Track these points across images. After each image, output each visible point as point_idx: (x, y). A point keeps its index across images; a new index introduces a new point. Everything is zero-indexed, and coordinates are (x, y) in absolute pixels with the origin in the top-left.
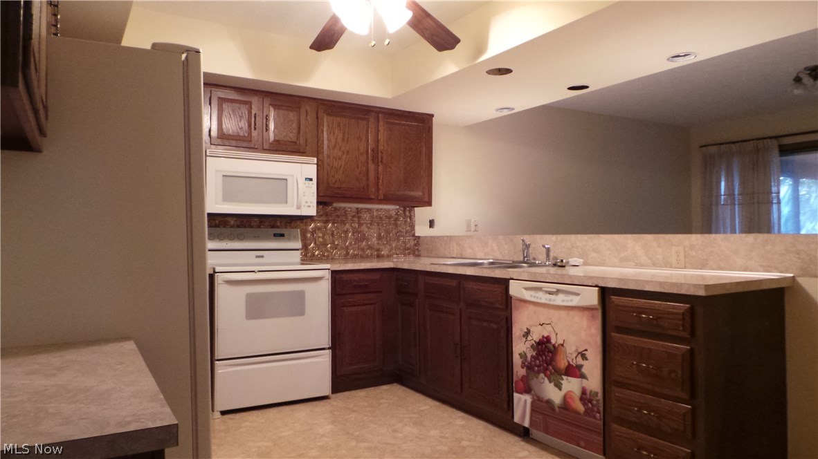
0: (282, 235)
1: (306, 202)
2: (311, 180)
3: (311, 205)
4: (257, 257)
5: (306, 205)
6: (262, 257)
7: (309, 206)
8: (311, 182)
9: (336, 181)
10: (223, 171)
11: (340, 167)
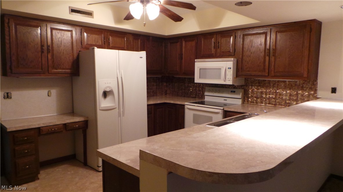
0: (234, 92)
1: (228, 79)
2: (230, 68)
3: (230, 80)
4: (224, 100)
5: (228, 80)
6: (226, 100)
7: (229, 80)
8: (230, 69)
9: (247, 68)
10: (199, 67)
11: (250, 61)
